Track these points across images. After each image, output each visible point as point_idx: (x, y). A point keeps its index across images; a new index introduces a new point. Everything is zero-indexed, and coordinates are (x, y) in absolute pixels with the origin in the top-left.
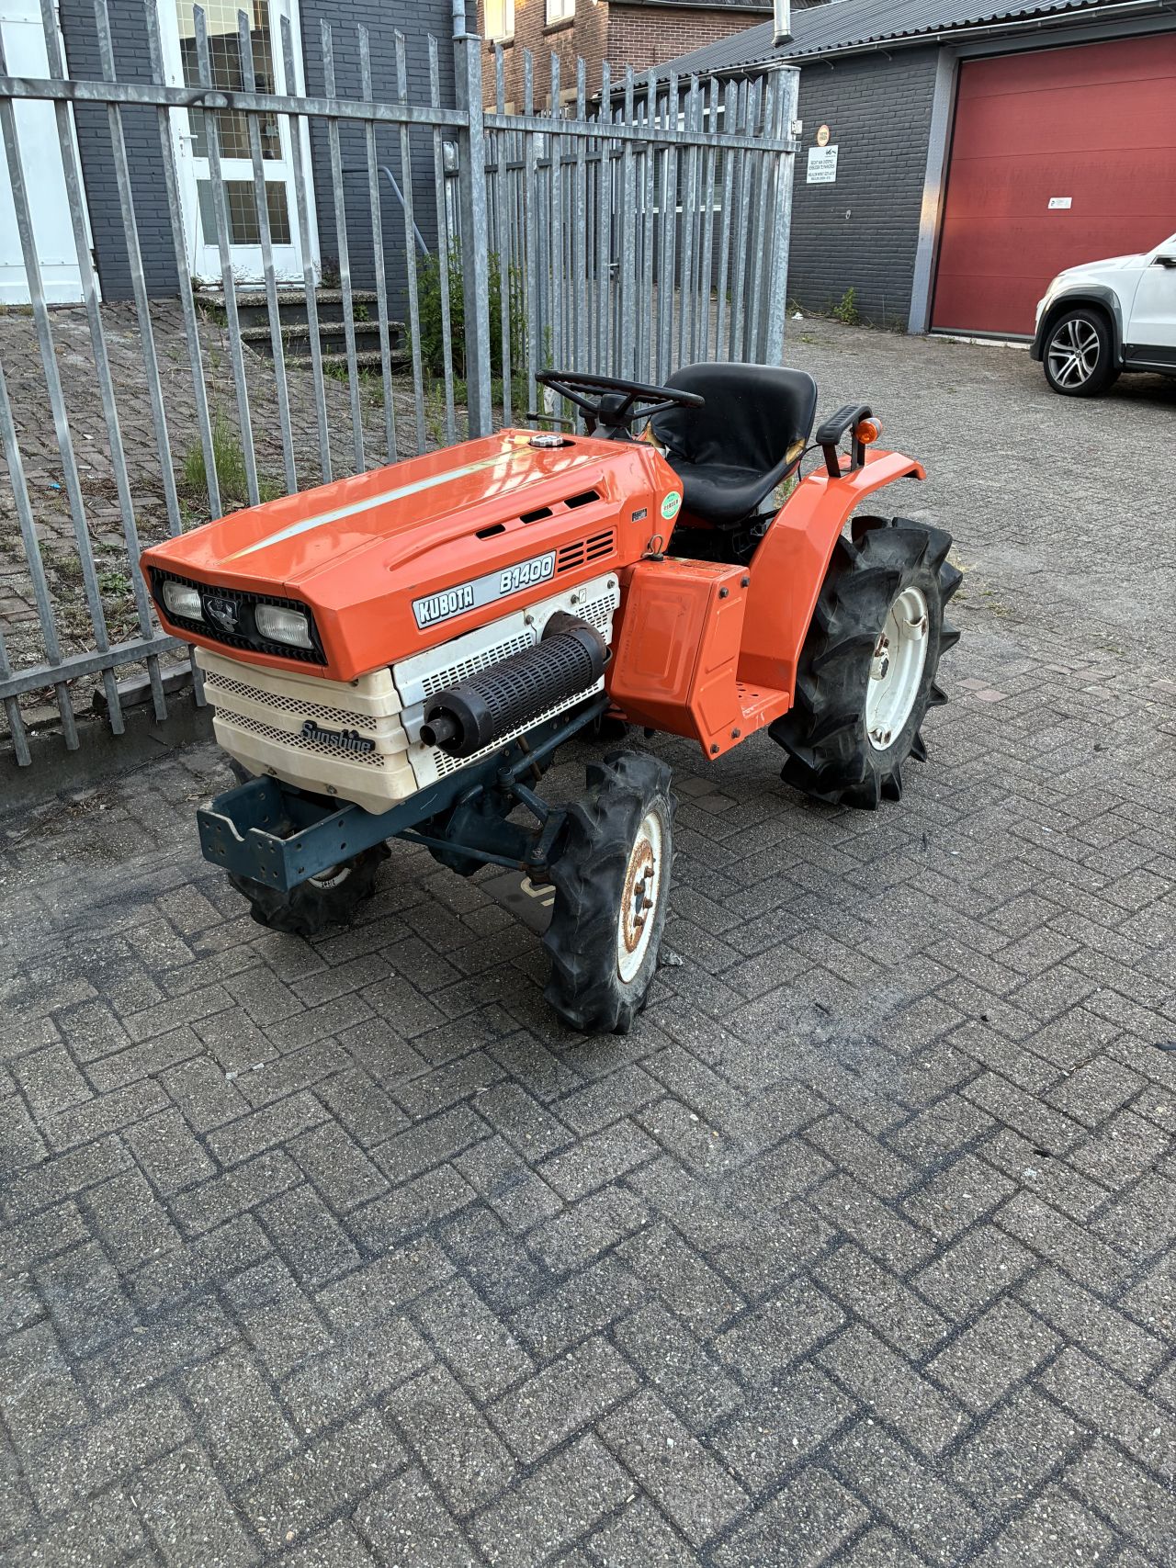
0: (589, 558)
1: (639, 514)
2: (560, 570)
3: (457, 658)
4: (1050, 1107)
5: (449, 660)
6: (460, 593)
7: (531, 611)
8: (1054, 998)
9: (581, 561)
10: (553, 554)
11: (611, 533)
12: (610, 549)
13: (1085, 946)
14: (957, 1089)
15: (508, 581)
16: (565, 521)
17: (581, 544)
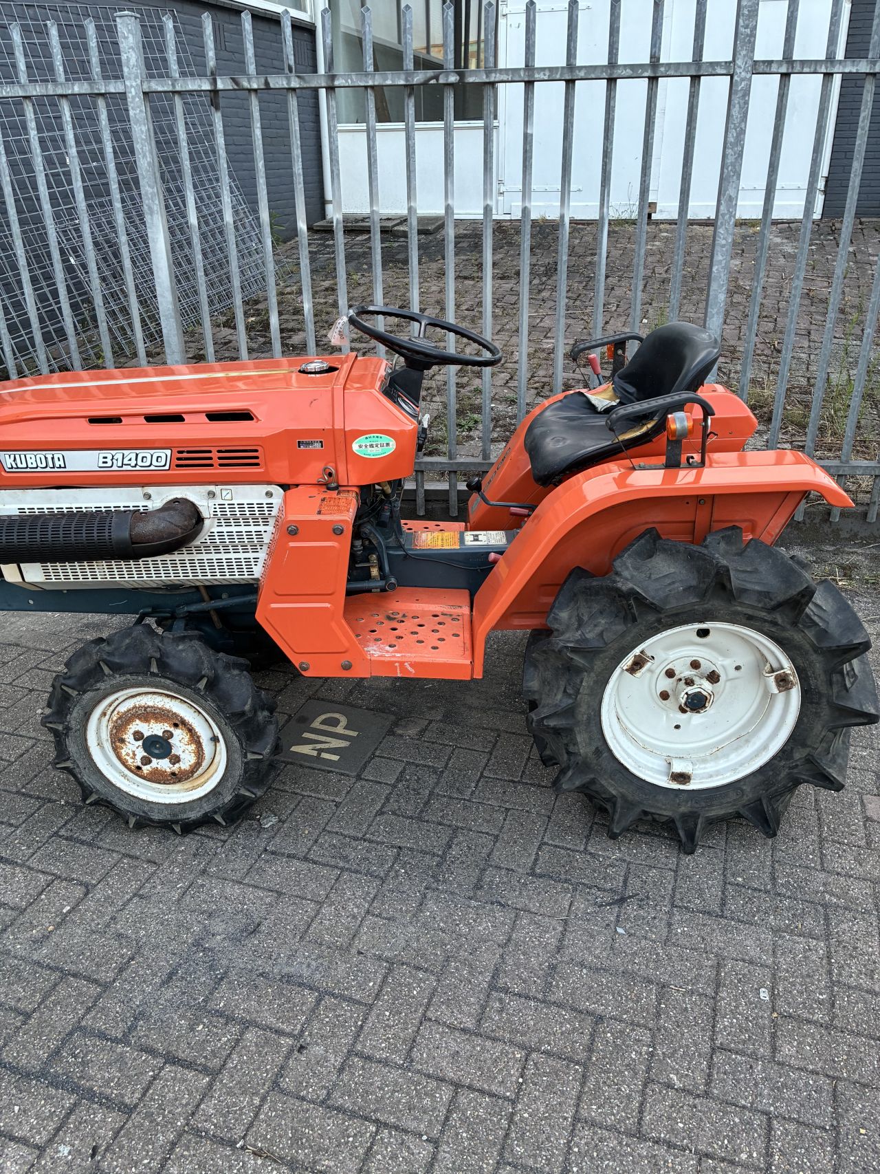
0: (221, 465)
1: (308, 444)
2: (177, 466)
3: (58, 502)
4: (173, 1144)
5: (49, 501)
6: (49, 457)
7: (150, 490)
8: (378, 1101)
9: (211, 465)
10: (168, 452)
11: (256, 451)
12: (257, 464)
13: (514, 1102)
14: (171, 1059)
15: (108, 461)
16: (198, 430)
17: (210, 452)
